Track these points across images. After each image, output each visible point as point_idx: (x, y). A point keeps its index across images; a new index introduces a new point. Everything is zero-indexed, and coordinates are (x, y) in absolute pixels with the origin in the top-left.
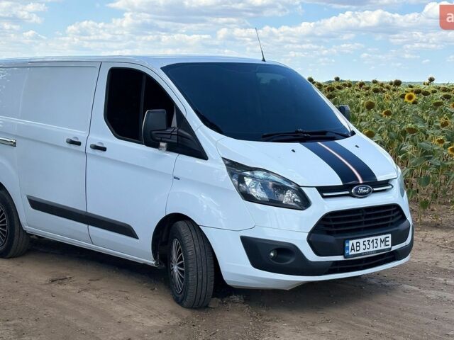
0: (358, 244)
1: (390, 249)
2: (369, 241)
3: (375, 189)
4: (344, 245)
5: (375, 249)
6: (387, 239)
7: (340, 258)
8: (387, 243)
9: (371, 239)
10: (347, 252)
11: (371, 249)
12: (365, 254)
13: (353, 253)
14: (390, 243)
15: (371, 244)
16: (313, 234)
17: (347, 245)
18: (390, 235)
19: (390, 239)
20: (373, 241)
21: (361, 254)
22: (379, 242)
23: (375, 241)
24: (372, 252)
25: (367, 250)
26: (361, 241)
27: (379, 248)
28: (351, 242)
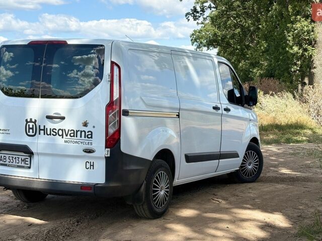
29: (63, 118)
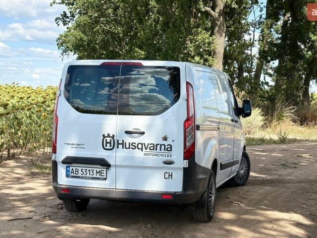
29: (143, 133)
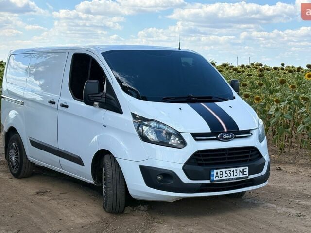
0: (221, 173)
1: (248, 177)
2: (230, 171)
3: (236, 136)
4: (210, 173)
5: (235, 177)
6: (245, 171)
7: (208, 182)
8: (245, 173)
9: (232, 170)
10: (212, 178)
11: (232, 177)
12: (226, 180)
13: (217, 178)
14: (247, 173)
15: (232, 174)
16: (187, 165)
17: (212, 173)
18: (247, 168)
19: (247, 170)
20: (233, 171)
21: (223, 180)
22: (238, 172)
23: (235, 171)
24: (233, 179)
25: (228, 177)
26: (224, 171)
27: (238, 176)
28: (215, 171)
